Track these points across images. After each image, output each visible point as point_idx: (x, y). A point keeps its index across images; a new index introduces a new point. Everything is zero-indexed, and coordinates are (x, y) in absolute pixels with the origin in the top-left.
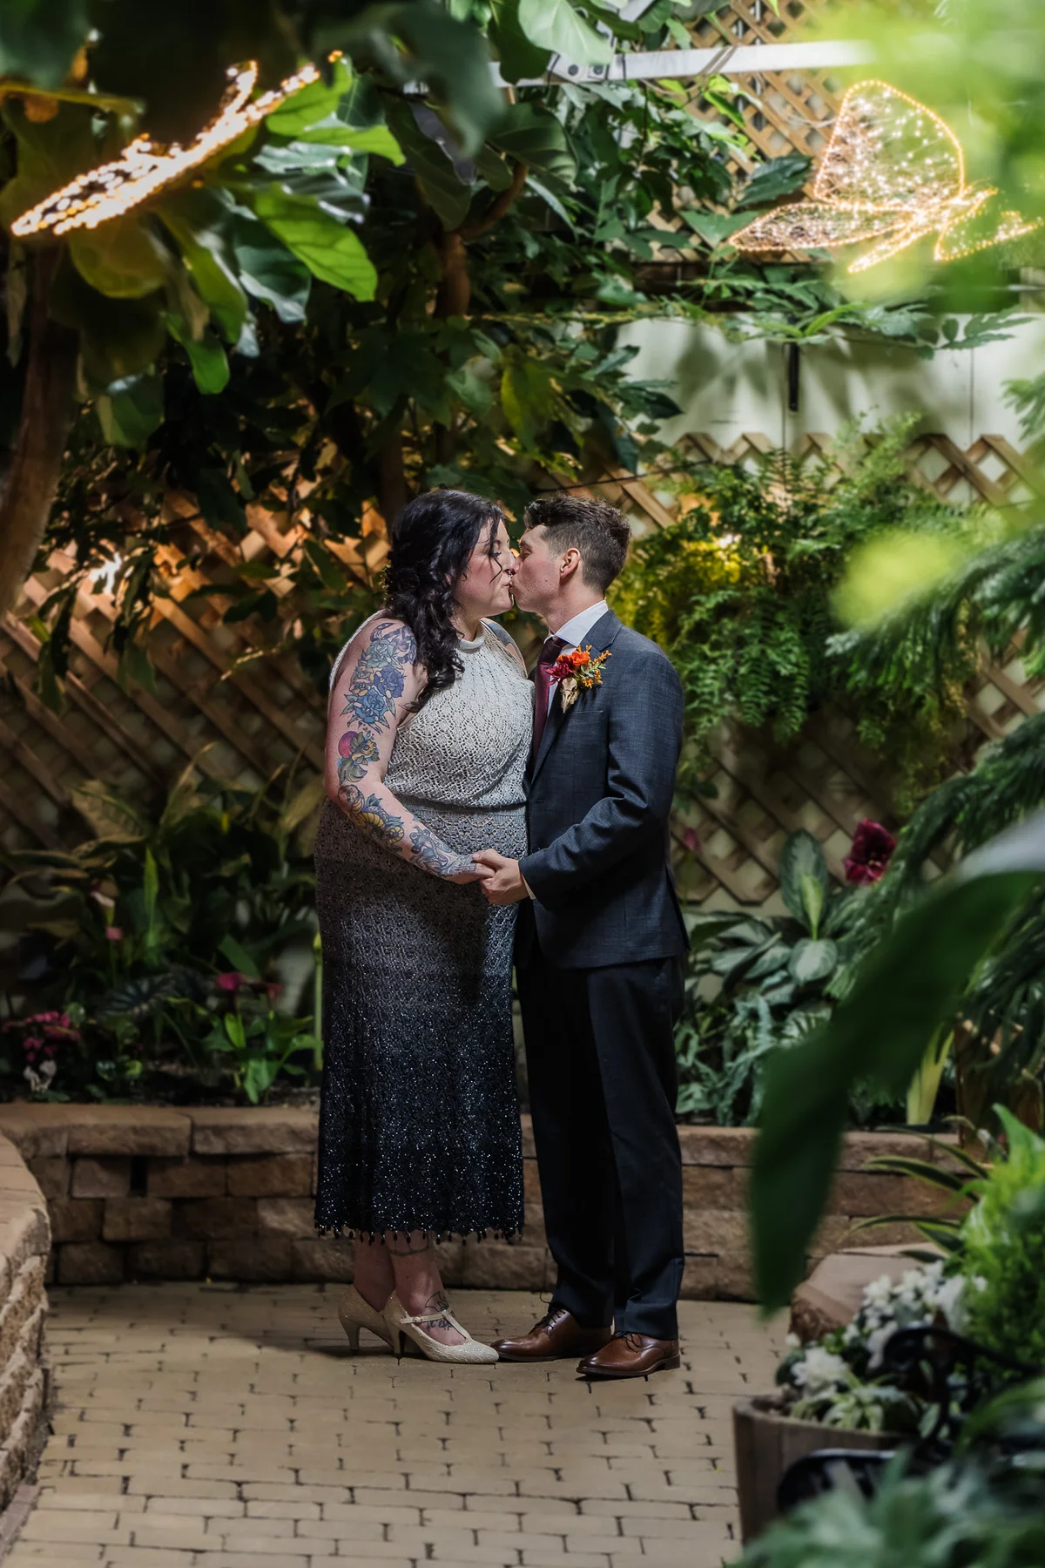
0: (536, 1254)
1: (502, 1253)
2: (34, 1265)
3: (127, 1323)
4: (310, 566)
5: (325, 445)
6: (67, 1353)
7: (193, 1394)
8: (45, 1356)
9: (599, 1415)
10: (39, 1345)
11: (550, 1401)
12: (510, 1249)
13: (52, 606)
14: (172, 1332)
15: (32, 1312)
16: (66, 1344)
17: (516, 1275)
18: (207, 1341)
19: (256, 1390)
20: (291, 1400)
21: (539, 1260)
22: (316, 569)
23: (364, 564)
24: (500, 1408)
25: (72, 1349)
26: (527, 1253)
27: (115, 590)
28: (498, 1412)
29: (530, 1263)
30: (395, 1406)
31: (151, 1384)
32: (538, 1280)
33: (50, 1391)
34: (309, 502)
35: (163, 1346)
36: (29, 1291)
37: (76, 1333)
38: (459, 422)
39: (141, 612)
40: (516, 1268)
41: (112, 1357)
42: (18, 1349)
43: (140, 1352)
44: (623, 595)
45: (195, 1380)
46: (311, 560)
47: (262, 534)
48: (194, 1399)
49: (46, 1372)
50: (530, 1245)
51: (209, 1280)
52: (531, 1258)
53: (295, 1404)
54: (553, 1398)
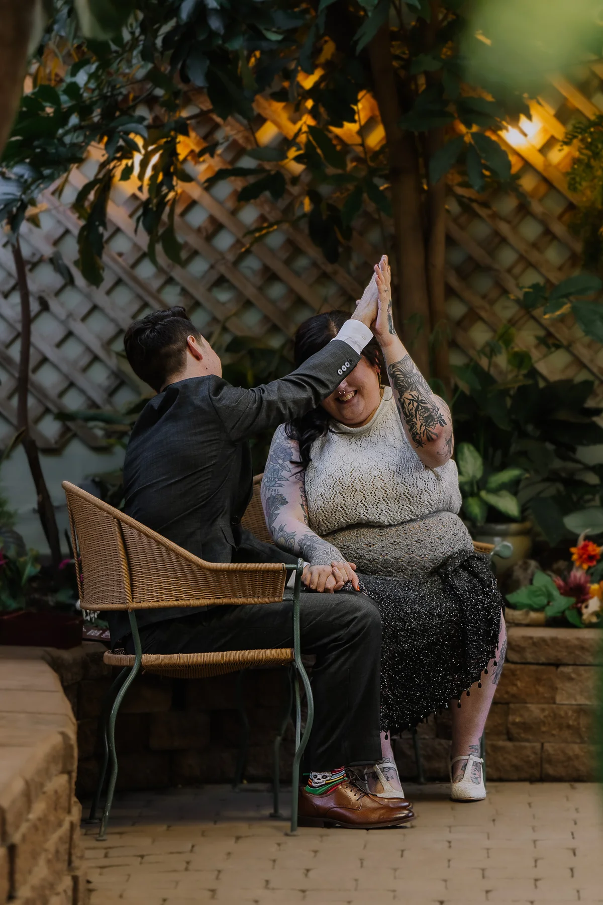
0: (533, 748)
1: (502, 749)
2: (60, 783)
3: (165, 827)
4: (314, 149)
5: (326, 42)
6: (106, 856)
7: (213, 891)
8: (76, 862)
9: (579, 898)
10: (70, 855)
11: (536, 886)
12: (509, 745)
13: (89, 193)
14: (203, 834)
15: (60, 825)
16: (106, 848)
17: (517, 768)
18: (233, 840)
19: (271, 885)
20: (301, 894)
21: (535, 753)
22: (319, 151)
23: (363, 145)
24: (490, 894)
25: (112, 853)
26: (525, 748)
27: (141, 177)
28: (487, 899)
29: (528, 756)
30: (394, 897)
31: (177, 883)
32: (536, 772)
33: (81, 895)
34: (313, 92)
35: (193, 846)
36: (55, 806)
37: (118, 836)
38: (441, 17)
39: (167, 194)
40: (515, 761)
41: (146, 858)
42: (42, 862)
43: (172, 853)
44: (593, 162)
45: (217, 878)
46: (314, 143)
47: (276, 123)
48: (213, 897)
49: (75, 879)
50: (527, 740)
51: (245, 782)
52: (528, 752)
53: (304, 897)
54: (538, 883)
